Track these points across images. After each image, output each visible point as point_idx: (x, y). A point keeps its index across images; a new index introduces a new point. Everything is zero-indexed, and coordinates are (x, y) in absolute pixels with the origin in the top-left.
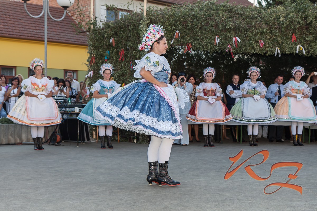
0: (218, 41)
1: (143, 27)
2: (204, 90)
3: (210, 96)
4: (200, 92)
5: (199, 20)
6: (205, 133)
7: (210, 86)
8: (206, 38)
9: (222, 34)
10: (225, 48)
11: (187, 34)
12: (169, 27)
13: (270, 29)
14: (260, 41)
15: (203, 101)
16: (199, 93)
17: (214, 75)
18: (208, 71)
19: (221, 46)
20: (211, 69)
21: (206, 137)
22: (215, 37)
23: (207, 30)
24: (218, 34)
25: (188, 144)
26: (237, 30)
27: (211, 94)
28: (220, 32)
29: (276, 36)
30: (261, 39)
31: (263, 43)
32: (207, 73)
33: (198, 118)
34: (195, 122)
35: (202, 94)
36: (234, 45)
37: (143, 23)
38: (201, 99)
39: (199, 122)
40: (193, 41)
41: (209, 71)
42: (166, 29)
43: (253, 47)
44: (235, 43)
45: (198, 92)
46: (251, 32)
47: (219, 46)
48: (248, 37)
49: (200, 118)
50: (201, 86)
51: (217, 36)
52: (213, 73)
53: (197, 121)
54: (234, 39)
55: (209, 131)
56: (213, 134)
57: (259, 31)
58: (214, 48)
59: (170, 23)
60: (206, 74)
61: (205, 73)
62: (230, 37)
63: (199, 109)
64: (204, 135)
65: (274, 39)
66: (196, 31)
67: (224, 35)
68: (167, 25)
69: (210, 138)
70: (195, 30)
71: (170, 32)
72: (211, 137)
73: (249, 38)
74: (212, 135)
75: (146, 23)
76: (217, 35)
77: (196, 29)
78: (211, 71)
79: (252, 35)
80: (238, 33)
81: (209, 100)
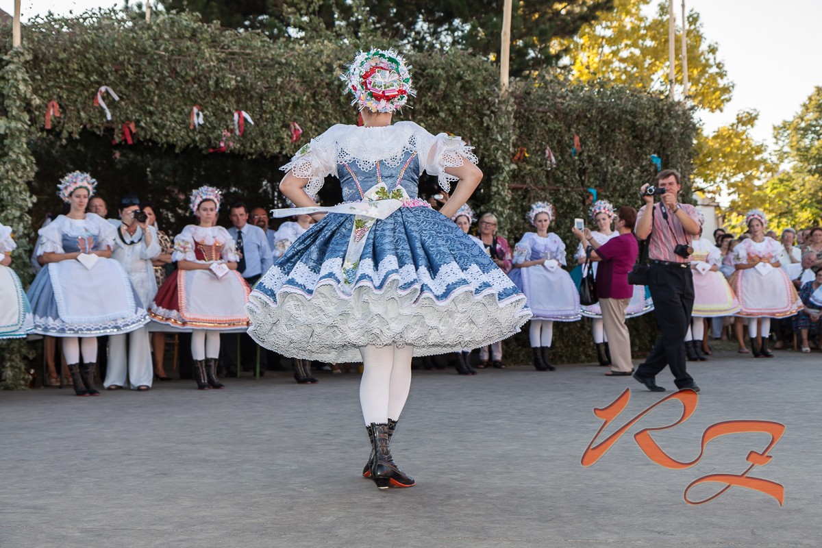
0: (198, 119)
1: (14, 72)
2: (197, 244)
3: (212, 259)
4: (187, 250)
5: (154, 62)
6: (199, 353)
7: (211, 234)
8: (173, 110)
9: (207, 102)
10: (216, 139)
11: (124, 97)
12: (81, 76)
13: (314, 95)
14: (292, 126)
15: (198, 272)
16: (185, 252)
17: (218, 205)
18: (204, 197)
19: (205, 132)
20: (212, 191)
21: (201, 365)
22: (192, 110)
23: (175, 89)
24: (199, 100)
25: (150, 384)
26: (240, 94)
27: (214, 255)
28: (203, 96)
29: (326, 114)
30: (295, 120)
31: (301, 131)
32: (201, 202)
33: (187, 315)
34: (178, 327)
35: (191, 256)
36: (237, 132)
37: (16, 60)
38: (190, 267)
39: (188, 328)
40: (140, 116)
41: (208, 197)
42: (73, 80)
43: (279, 141)
44: (239, 126)
45: (182, 249)
46: (275, 102)
47: (200, 132)
48: (265, 112)
49: (192, 317)
50: (190, 235)
51: (195, 105)
52: (216, 200)
53: (184, 323)
54: (236, 116)
55: (205, 350)
56: (217, 357)
57: (291, 100)
58: (189, 137)
59: (82, 65)
60: (199, 205)
61: (198, 201)
62: (227, 109)
63: (188, 293)
64: (197, 361)
65: (322, 120)
66: (148, 91)
67: (212, 104)
68: (74, 70)
69: (210, 366)
70: (144, 86)
71: (84, 87)
72: (212, 363)
73: (268, 116)
74: (215, 360)
75: (22, 59)
76: (194, 103)
77: (147, 86)
78: (211, 197)
79: (276, 109)
80: (246, 102)
81: (214, 270)
